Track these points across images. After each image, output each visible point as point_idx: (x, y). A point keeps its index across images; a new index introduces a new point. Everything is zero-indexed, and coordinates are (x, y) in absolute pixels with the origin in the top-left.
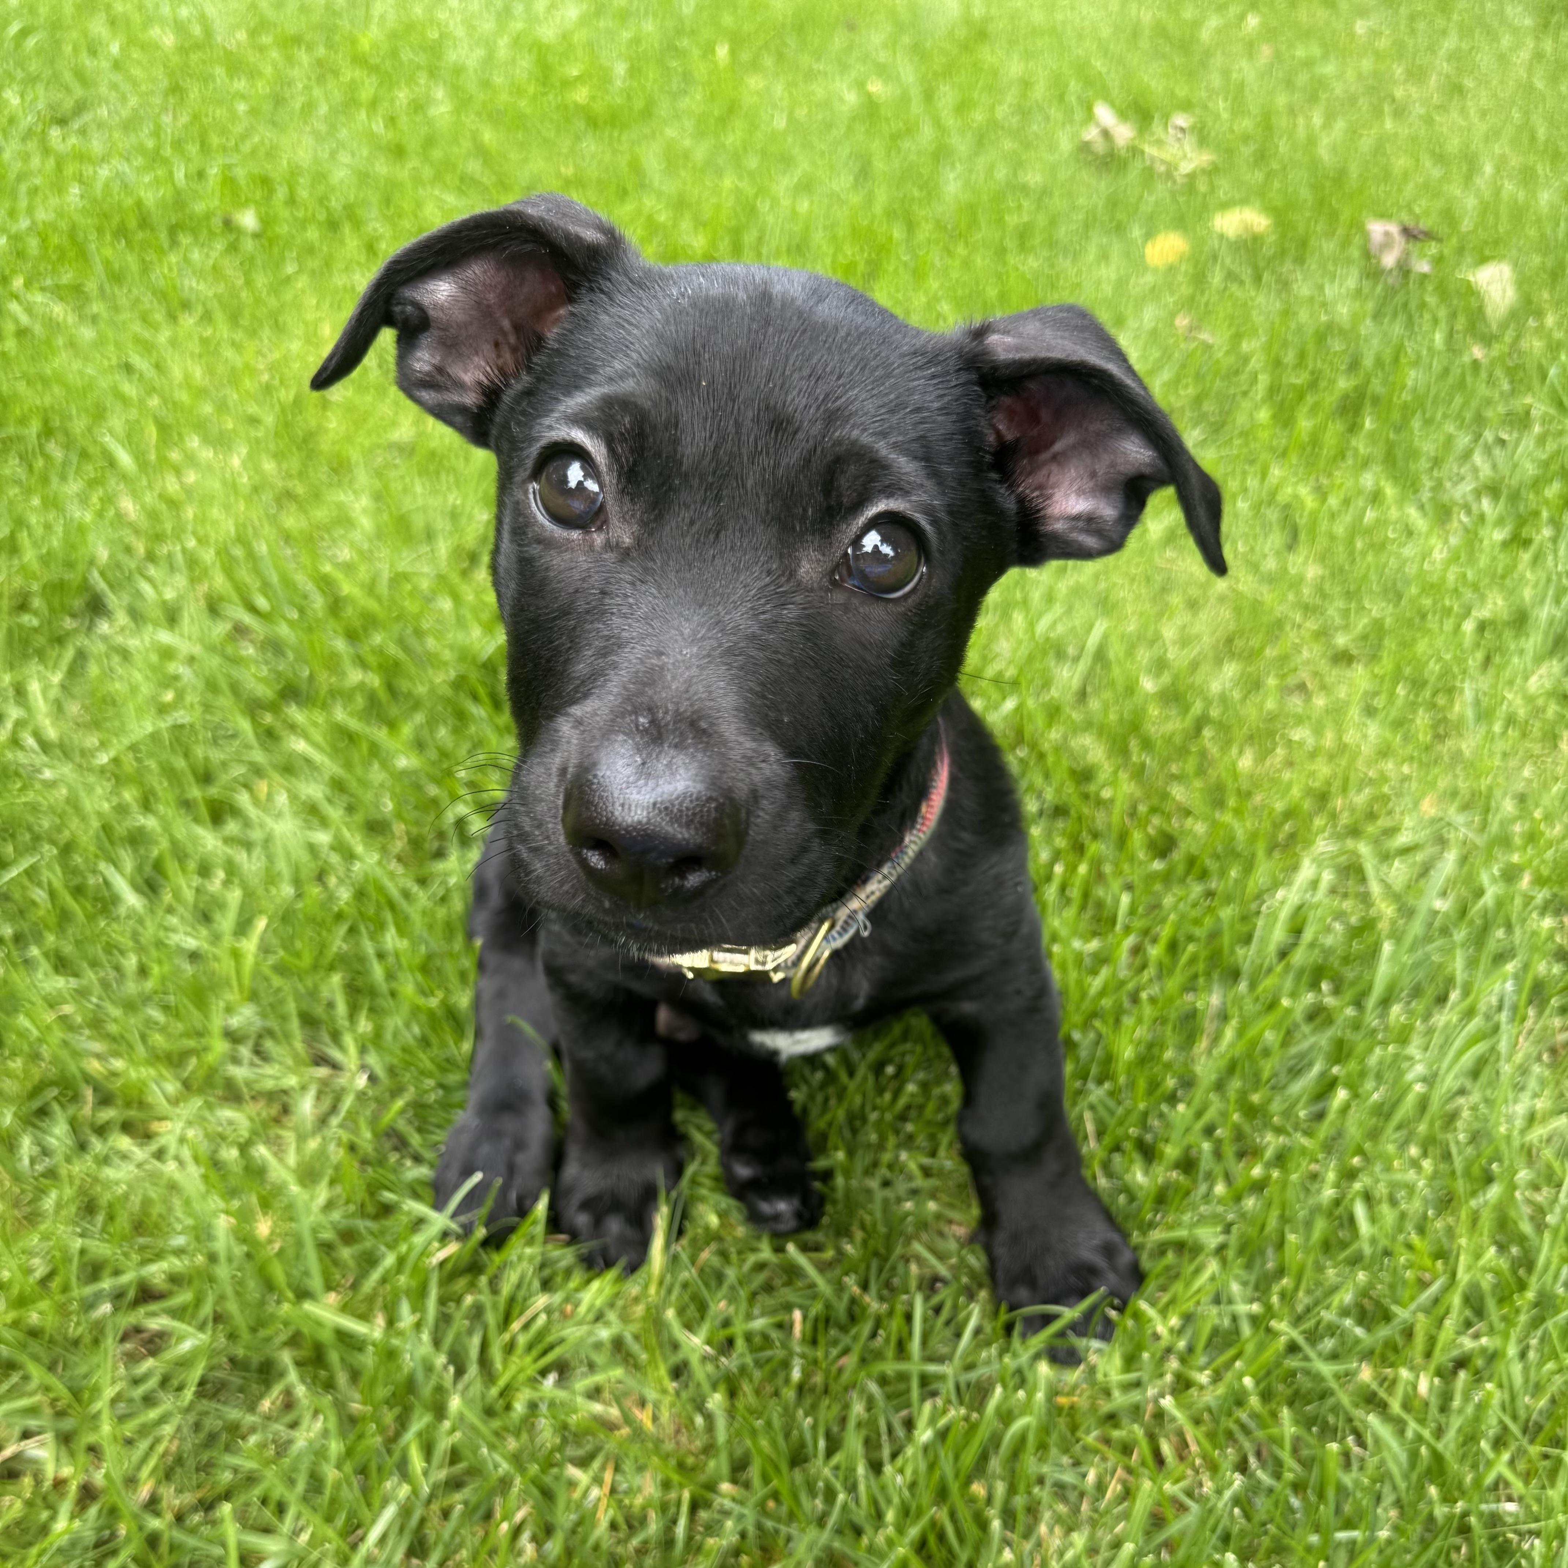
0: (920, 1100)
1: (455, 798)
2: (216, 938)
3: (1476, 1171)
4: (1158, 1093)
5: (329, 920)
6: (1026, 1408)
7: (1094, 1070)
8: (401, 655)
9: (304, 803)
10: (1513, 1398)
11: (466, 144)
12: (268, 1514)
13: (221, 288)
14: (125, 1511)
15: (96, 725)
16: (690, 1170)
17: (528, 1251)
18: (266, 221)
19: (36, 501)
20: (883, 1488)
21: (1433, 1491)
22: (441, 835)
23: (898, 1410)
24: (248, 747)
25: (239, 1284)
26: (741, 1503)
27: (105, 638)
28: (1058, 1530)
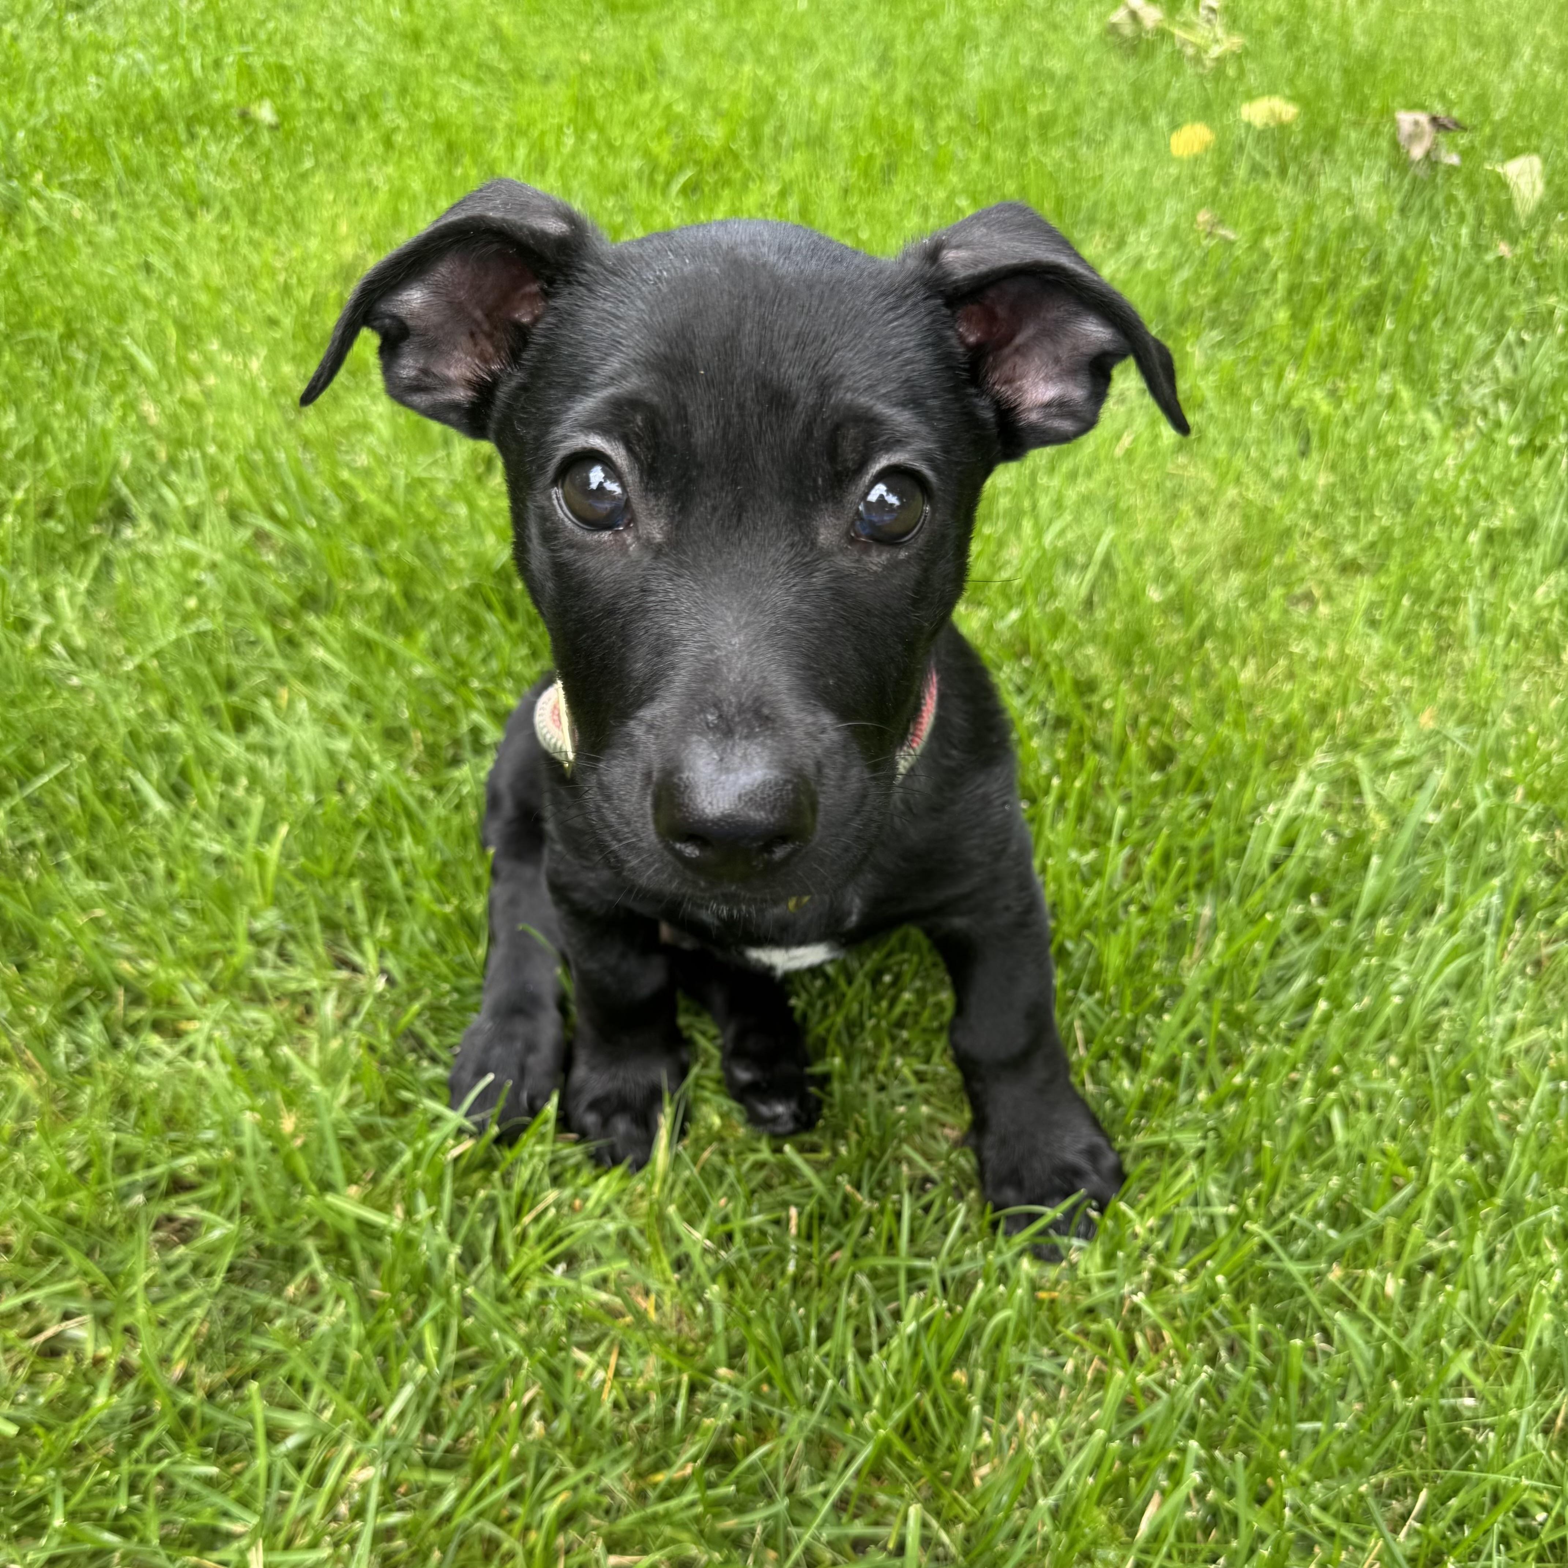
0: (915, 1008)
1: (469, 706)
2: (241, 843)
3: (1452, 1081)
4: (1147, 1002)
5: (348, 827)
6: (1007, 1301)
7: (1085, 979)
8: (417, 563)
9: (323, 711)
10: (1478, 1298)
11: (484, 29)
12: (293, 1392)
13: (238, 184)
14: (159, 1388)
15: (121, 631)
16: (695, 1070)
17: (539, 1148)
18: (284, 114)
19: (59, 407)
20: (871, 1375)
21: (1395, 1385)
22: (456, 743)
23: (887, 1302)
24: (268, 655)
25: (265, 1178)
26: (736, 1386)
27: (128, 544)
28: (1035, 1416)
